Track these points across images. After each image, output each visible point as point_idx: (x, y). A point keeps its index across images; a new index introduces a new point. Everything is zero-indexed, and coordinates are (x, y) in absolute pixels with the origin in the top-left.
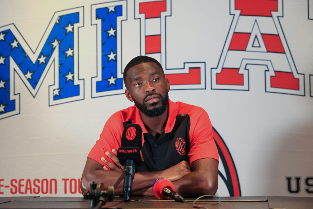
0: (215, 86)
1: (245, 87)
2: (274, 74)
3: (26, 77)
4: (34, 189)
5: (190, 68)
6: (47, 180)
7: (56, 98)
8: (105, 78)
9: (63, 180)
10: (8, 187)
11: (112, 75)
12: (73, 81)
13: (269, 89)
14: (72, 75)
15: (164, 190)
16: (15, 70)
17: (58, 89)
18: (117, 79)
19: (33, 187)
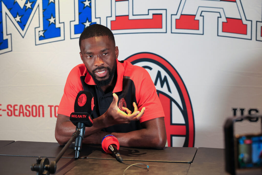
0: (174, 30)
1: (200, 31)
3: (16, 20)
4: (26, 113)
5: (153, 14)
6: (36, 106)
7: (41, 38)
8: (82, 21)
9: (49, 106)
10: (5, 110)
11: (87, 19)
12: (55, 24)
13: (221, 33)
14: (54, 19)
15: (110, 147)
16: (6, 14)
17: (42, 31)
18: (92, 23)
19: (25, 111)
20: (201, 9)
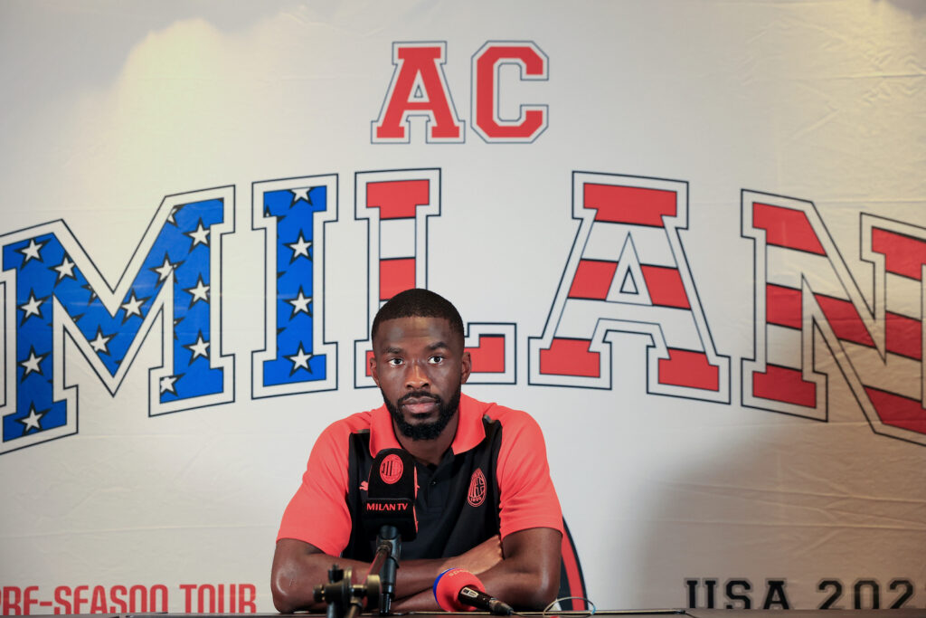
0: (536, 377)
1: (603, 381)
2: (665, 355)
3: (93, 347)
4: (113, 609)
5: (481, 336)
6: (143, 589)
7: (166, 397)
8: (285, 354)
9: (182, 587)
10: (49, 604)
11: (301, 346)
12: (208, 358)
13: (655, 386)
14: (207, 345)
15: (463, 593)
16: (65, 329)
17: (170, 377)
18: (313, 356)
19: (110, 603)
20: (604, 326)
